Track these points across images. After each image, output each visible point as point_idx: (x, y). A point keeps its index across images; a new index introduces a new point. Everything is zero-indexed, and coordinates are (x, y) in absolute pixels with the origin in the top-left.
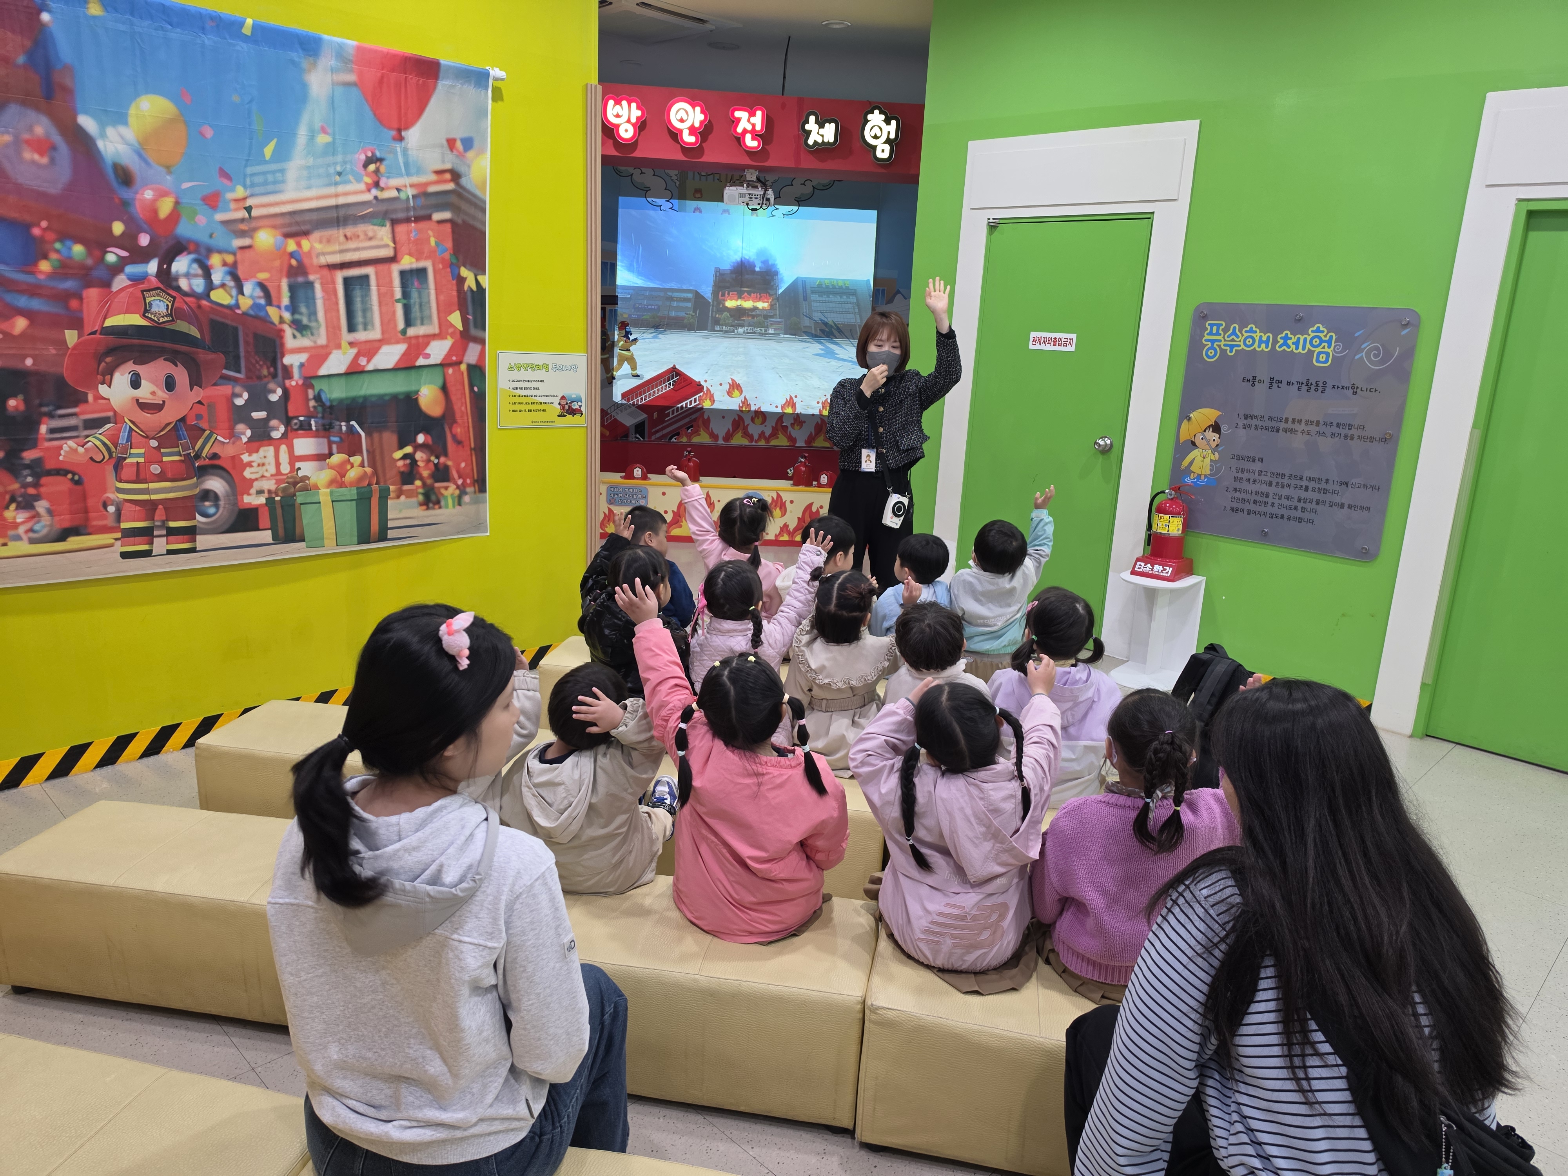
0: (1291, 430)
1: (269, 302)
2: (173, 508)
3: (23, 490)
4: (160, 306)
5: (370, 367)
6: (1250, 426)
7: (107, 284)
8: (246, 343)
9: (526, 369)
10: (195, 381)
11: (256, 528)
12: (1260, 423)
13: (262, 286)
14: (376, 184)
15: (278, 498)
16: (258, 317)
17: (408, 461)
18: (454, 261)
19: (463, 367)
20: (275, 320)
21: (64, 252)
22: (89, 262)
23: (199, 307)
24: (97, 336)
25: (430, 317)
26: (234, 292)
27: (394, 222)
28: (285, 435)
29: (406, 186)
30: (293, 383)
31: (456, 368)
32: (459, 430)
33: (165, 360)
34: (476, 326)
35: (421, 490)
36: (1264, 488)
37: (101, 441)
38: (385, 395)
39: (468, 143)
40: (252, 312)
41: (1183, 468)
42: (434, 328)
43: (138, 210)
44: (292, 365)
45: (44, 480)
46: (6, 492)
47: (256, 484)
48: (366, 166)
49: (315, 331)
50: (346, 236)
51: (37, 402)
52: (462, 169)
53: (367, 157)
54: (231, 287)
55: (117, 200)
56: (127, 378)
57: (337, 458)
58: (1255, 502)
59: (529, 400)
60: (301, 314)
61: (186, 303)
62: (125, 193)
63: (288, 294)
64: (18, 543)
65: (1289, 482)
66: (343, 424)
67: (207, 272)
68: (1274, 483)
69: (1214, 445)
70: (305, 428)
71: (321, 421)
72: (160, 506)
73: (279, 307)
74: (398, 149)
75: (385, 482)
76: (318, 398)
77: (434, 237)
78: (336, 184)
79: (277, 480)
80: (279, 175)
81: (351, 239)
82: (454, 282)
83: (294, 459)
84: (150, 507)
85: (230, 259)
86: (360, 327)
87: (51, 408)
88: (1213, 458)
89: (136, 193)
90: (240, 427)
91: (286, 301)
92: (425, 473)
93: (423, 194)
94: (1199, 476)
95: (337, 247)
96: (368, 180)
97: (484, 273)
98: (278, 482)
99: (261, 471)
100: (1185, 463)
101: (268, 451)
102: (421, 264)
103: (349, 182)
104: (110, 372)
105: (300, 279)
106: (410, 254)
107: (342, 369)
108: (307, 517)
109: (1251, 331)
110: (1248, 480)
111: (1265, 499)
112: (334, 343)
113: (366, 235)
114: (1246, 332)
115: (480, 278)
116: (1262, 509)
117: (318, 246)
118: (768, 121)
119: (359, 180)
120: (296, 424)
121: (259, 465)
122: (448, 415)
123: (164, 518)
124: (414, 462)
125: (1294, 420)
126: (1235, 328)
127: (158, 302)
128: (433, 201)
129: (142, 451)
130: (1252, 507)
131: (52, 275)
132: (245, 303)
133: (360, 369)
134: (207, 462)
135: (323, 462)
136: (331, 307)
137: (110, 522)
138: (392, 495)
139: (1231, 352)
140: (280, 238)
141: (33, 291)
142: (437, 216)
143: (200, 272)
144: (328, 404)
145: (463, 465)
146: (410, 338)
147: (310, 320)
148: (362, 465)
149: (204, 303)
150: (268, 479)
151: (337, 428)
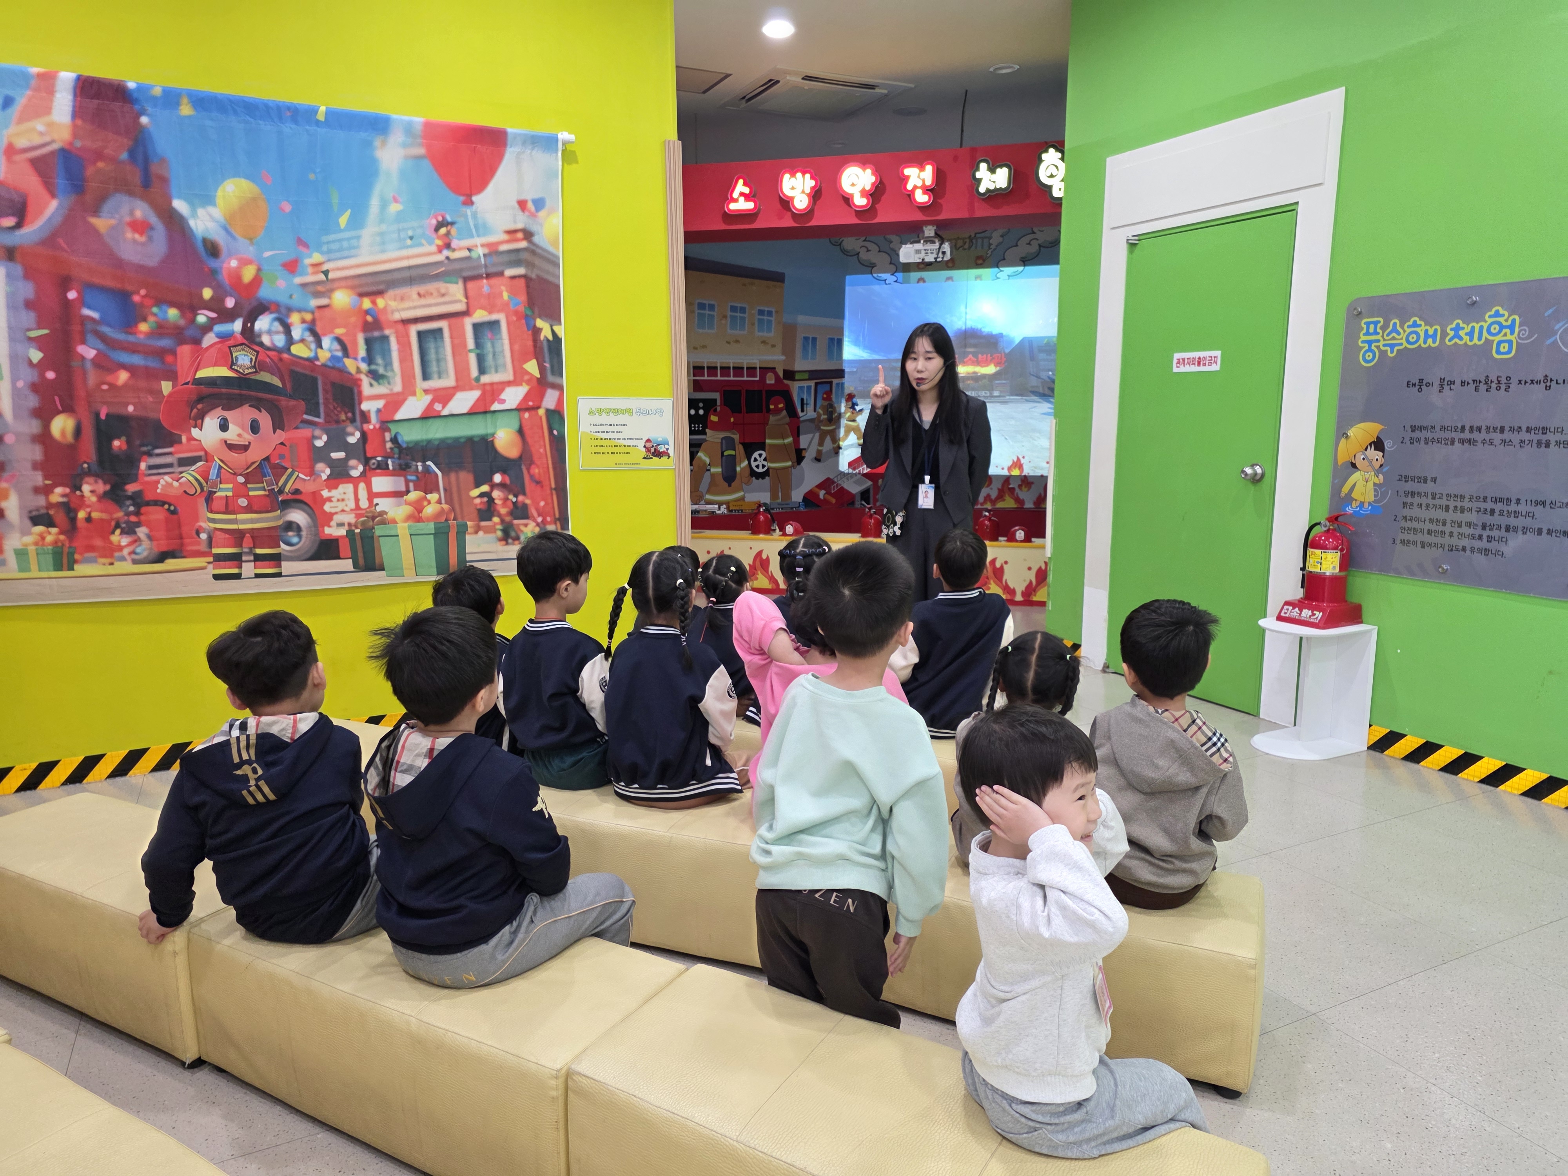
0: (1469, 441)
1: (346, 354)
2: (259, 537)
3: (126, 518)
4: (244, 359)
5: (445, 412)
6: (1418, 440)
7: (197, 342)
8: (325, 391)
9: (608, 413)
10: (278, 425)
11: (337, 557)
12: (1429, 435)
13: (338, 340)
14: (448, 246)
15: (357, 531)
16: (335, 369)
17: (485, 499)
18: (529, 313)
19: (541, 412)
20: (352, 369)
21: (161, 315)
22: (182, 322)
23: (281, 360)
24: (190, 386)
25: (505, 366)
26: (313, 346)
27: (466, 280)
28: (363, 474)
29: (477, 246)
30: (371, 427)
31: (533, 412)
32: (537, 471)
33: (249, 406)
34: (553, 373)
35: (499, 527)
36: (1441, 515)
37: (193, 476)
38: (461, 437)
39: (539, 204)
40: (330, 364)
41: (1343, 494)
42: (508, 375)
43: (224, 278)
44: (369, 411)
45: (143, 510)
46: (112, 519)
47: (335, 517)
48: (437, 229)
49: (391, 381)
50: (419, 295)
51: (138, 442)
52: (534, 228)
53: (438, 221)
54: (311, 342)
55: (206, 269)
56: (217, 422)
57: (414, 495)
58: (1429, 532)
59: (612, 443)
60: (377, 364)
61: (269, 357)
62: (213, 263)
63: (365, 347)
64: (123, 563)
65: (1470, 505)
66: (419, 464)
67: (287, 329)
68: (1452, 508)
69: (1377, 465)
70: (382, 468)
71: (397, 462)
72: (248, 535)
73: (356, 359)
74: (469, 213)
75: (463, 518)
76: (394, 440)
77: (507, 291)
78: (408, 247)
79: (356, 514)
80: (354, 242)
81: (424, 296)
82: (530, 332)
83: (371, 495)
84: (238, 536)
85: (308, 317)
86: (436, 376)
87: (149, 448)
88: (1377, 481)
89: (223, 262)
90: (320, 466)
91: (362, 352)
92: (503, 511)
93: (493, 250)
94: (1362, 503)
95: (411, 304)
96: (439, 242)
97: (560, 323)
98: (358, 516)
99: (341, 506)
100: (1345, 489)
101: (346, 489)
102: (494, 317)
103: (421, 245)
104: (201, 416)
105: (376, 334)
106: (482, 308)
107: (417, 414)
108: (385, 548)
109: (1415, 325)
110: (1420, 506)
111: (1441, 528)
112: (409, 390)
113: (438, 291)
114: (1409, 327)
115: (555, 328)
116: (1439, 540)
117: (393, 304)
118: (939, 175)
119: (430, 243)
120: (374, 464)
121: (338, 500)
122: (526, 457)
123: (252, 546)
124: (491, 500)
125: (1471, 428)
126: (1395, 324)
127: (243, 356)
128: (506, 258)
129: (231, 486)
130: (1427, 538)
131: (151, 334)
132: (324, 356)
133: (435, 414)
134: (290, 497)
135: (399, 499)
136: (405, 358)
137: (203, 547)
138: (470, 530)
139: (1392, 352)
140: (355, 298)
141: (133, 349)
142: (509, 272)
143: (281, 329)
144: (404, 446)
145: (542, 504)
146: (485, 385)
147: (386, 370)
148: (439, 502)
149: (285, 356)
150: (348, 513)
151: (414, 467)
